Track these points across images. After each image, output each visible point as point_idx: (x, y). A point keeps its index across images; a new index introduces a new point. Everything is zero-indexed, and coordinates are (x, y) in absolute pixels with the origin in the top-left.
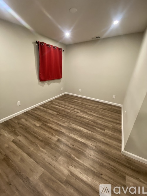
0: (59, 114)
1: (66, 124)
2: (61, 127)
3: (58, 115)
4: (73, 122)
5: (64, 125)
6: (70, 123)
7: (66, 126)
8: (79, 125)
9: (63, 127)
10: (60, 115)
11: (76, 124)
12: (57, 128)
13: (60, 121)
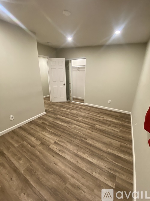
0: (84, 140)
1: (73, 127)
2: (77, 124)
3: (84, 138)
4: (67, 128)
5: (75, 126)
6: (69, 127)
7: (73, 125)
8: (61, 126)
9: (76, 124)
10: (81, 137)
11: (64, 126)
12: (80, 123)
13: (80, 129)
